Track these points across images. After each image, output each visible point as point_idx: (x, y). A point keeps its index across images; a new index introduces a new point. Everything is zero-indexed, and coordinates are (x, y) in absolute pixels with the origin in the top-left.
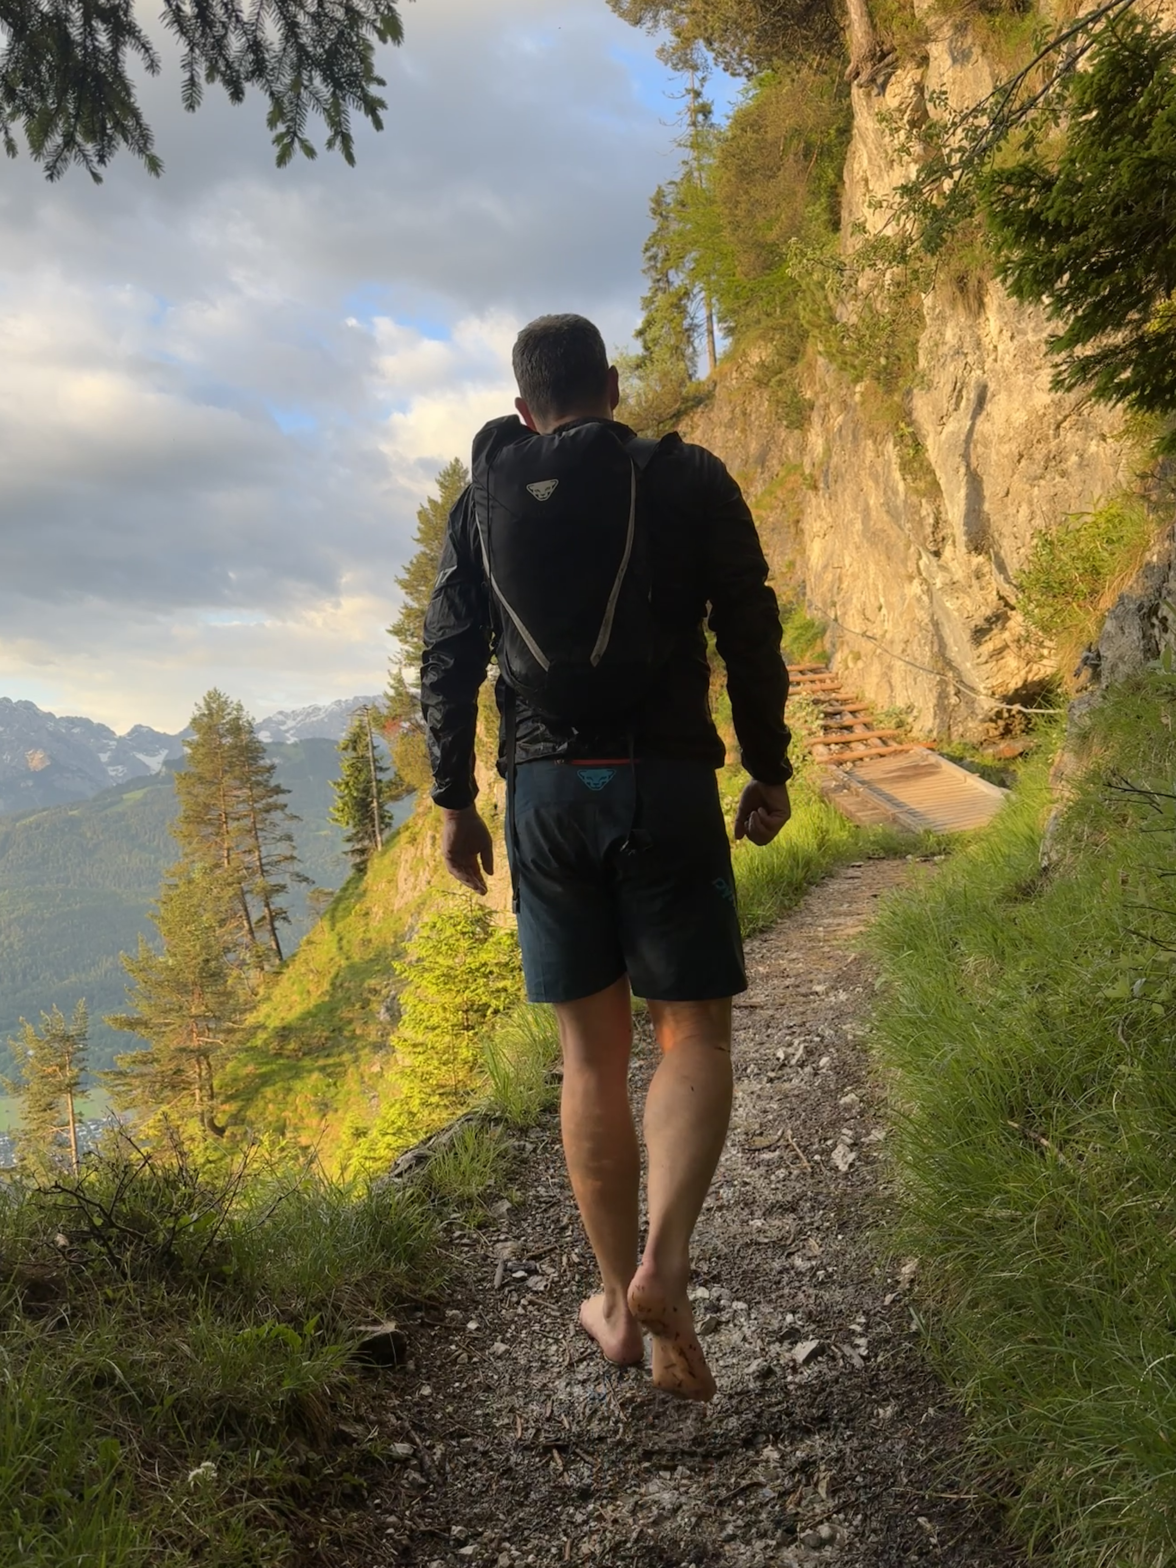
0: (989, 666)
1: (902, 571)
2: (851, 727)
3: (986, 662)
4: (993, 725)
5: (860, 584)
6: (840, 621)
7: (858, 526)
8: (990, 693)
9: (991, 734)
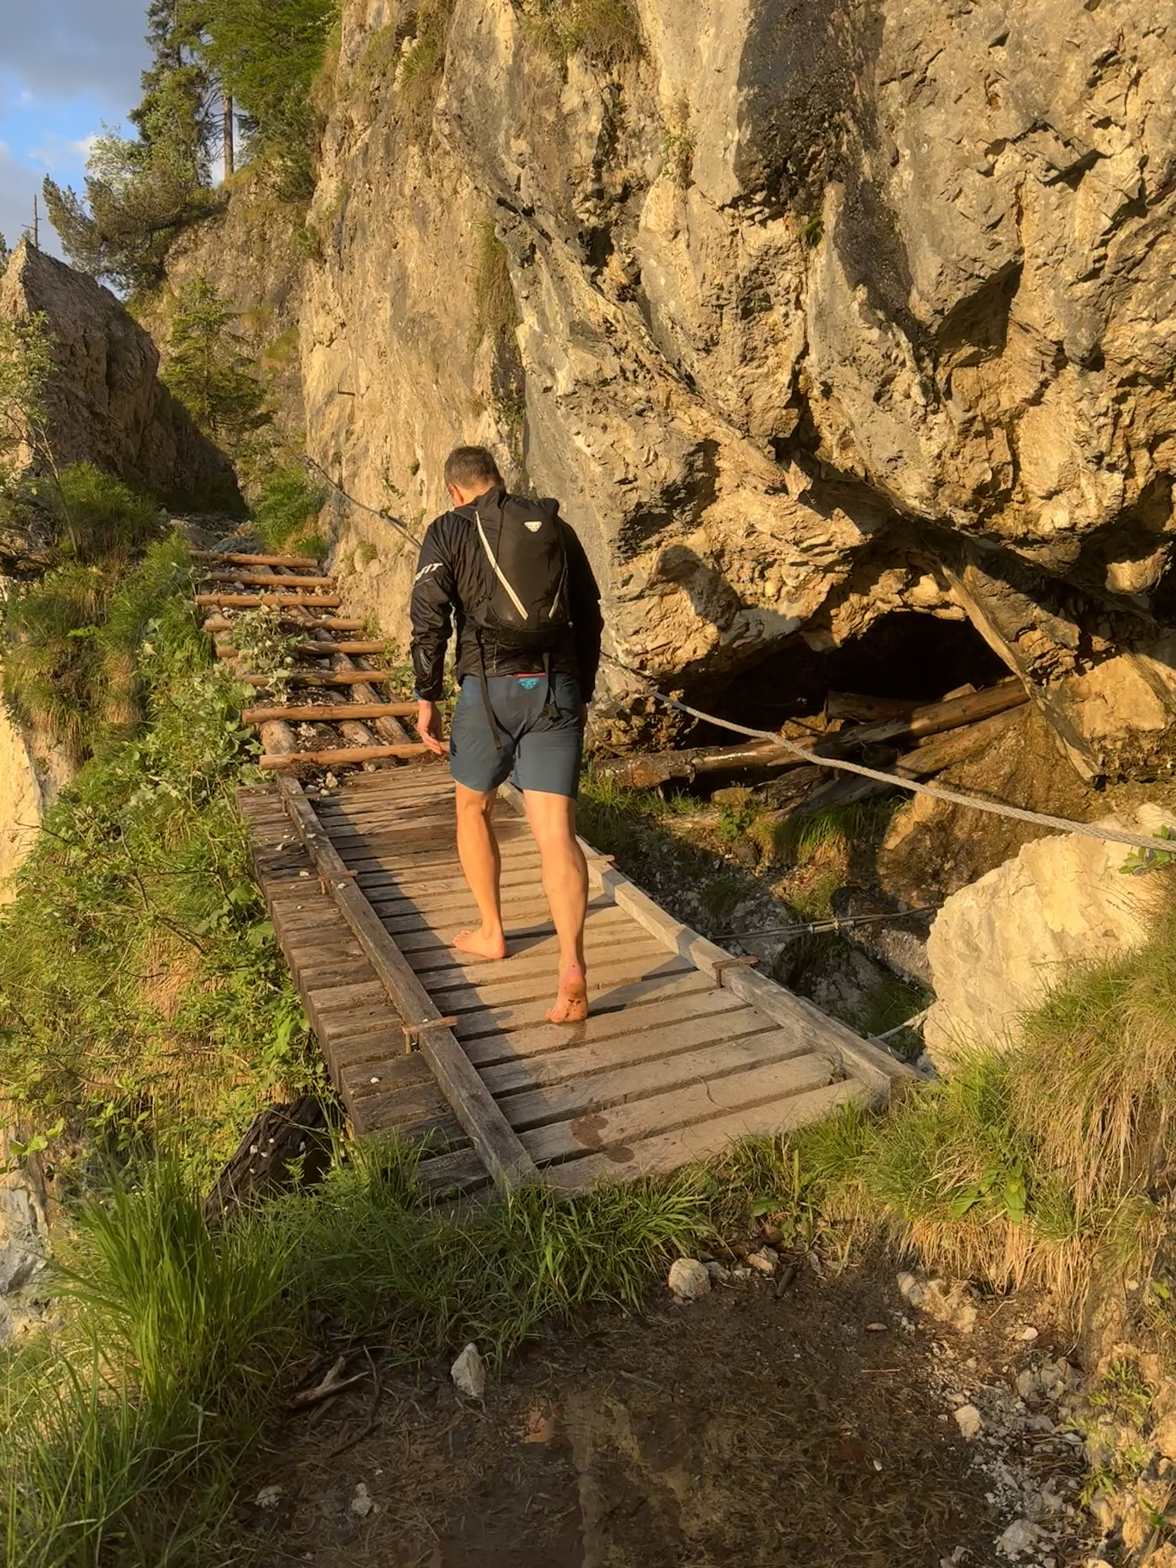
0: (646, 604)
1: (462, 392)
2: (348, 686)
3: (640, 597)
4: (622, 724)
5: (382, 422)
6: (346, 488)
7: (386, 312)
8: (636, 664)
9: (614, 740)
